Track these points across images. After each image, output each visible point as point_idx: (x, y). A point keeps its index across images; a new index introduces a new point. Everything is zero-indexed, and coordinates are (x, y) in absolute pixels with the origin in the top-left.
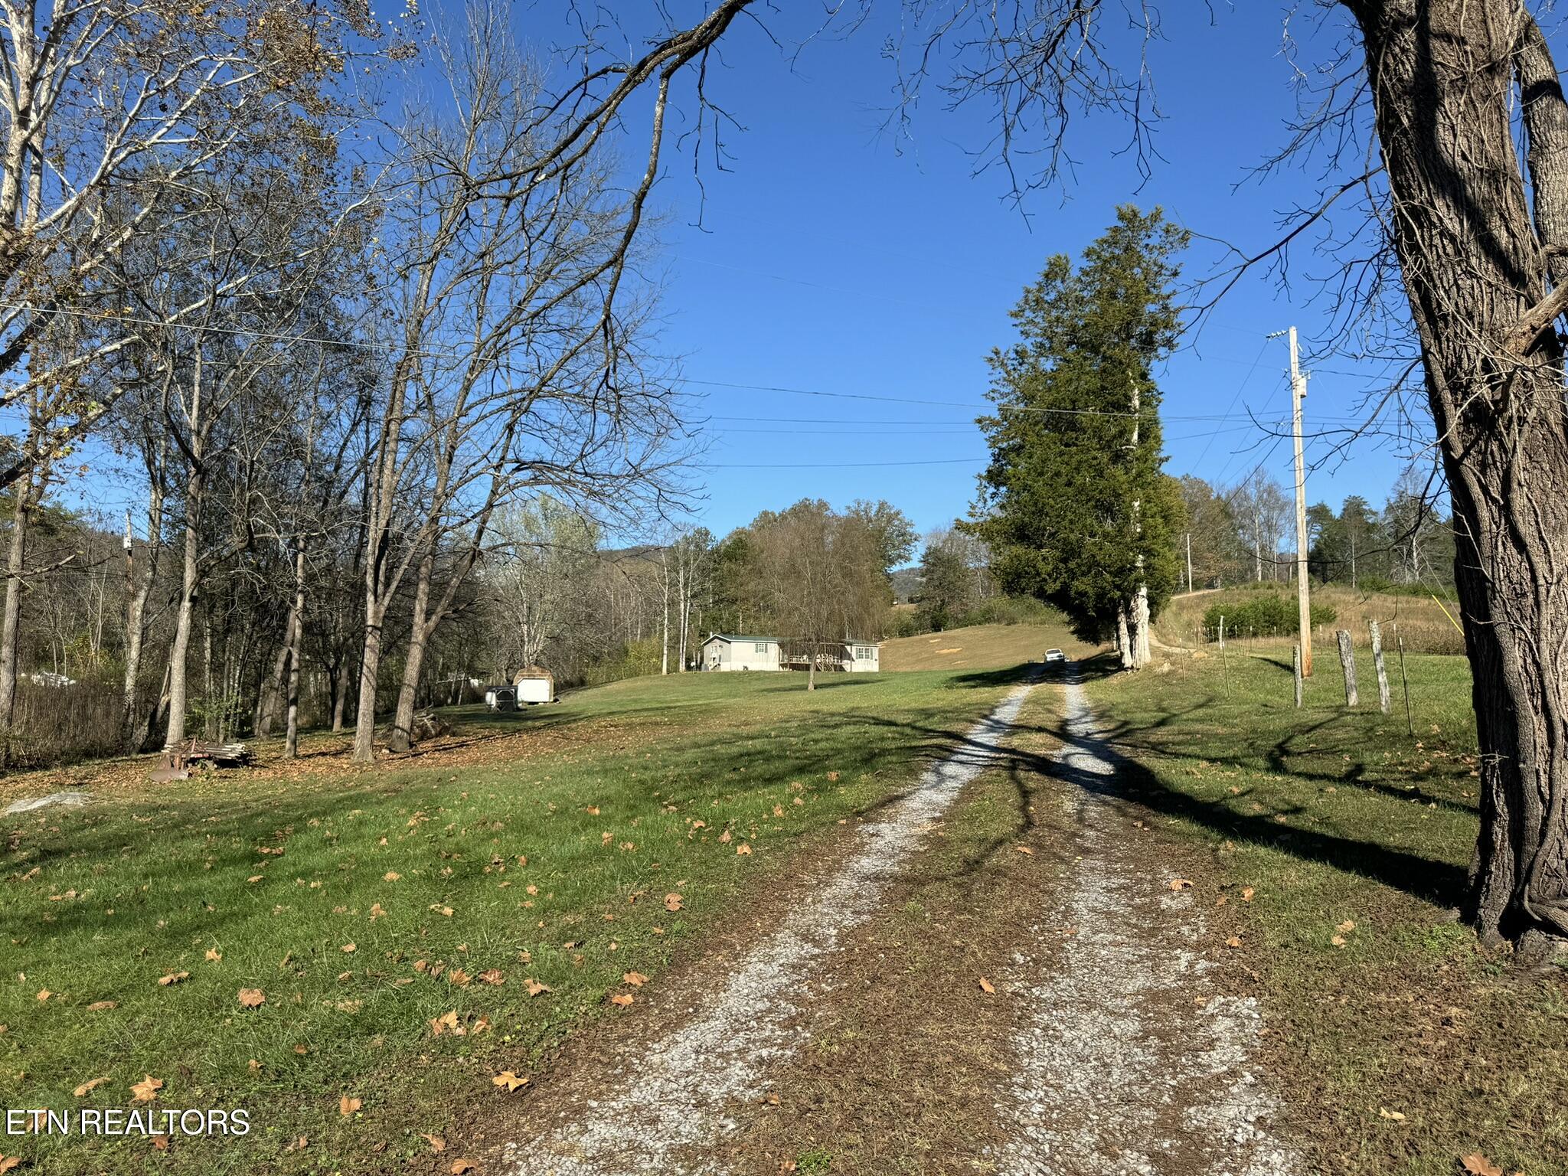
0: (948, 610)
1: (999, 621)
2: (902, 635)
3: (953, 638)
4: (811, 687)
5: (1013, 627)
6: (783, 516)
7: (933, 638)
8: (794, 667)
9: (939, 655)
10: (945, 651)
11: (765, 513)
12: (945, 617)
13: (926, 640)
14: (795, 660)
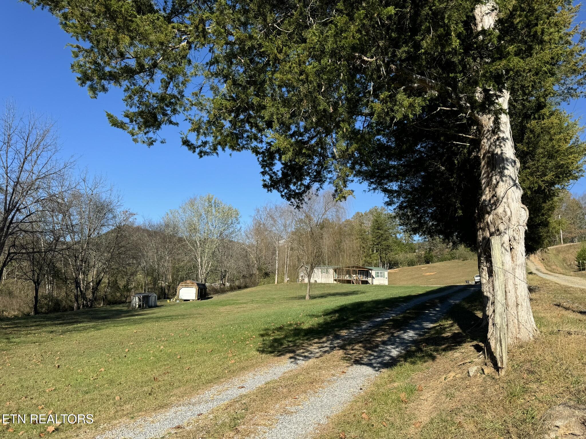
0: (433, 253)
1: (459, 259)
2: (409, 265)
3: (434, 267)
4: (307, 297)
5: (465, 262)
6: (366, 214)
7: (424, 267)
8: (340, 281)
9: (424, 275)
10: (428, 274)
11: (358, 213)
12: (431, 257)
13: (420, 268)
14: (341, 278)
